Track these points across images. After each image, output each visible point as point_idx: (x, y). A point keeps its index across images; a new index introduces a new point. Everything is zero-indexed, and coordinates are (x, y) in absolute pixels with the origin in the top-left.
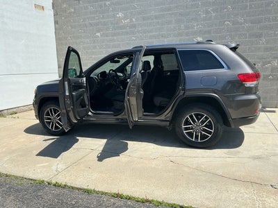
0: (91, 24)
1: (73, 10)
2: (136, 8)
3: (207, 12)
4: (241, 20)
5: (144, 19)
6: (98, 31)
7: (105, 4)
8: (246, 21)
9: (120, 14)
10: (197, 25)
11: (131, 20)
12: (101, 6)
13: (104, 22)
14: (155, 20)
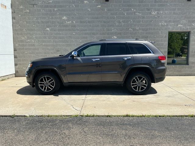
0: (42, 22)
1: (28, 11)
2: (76, 15)
3: (119, 22)
4: (138, 28)
5: (81, 22)
6: (48, 27)
7: (54, 10)
8: (140, 29)
9: (64, 17)
10: (114, 29)
11: (72, 22)
12: (50, 11)
13: (53, 21)
14: (88, 24)
